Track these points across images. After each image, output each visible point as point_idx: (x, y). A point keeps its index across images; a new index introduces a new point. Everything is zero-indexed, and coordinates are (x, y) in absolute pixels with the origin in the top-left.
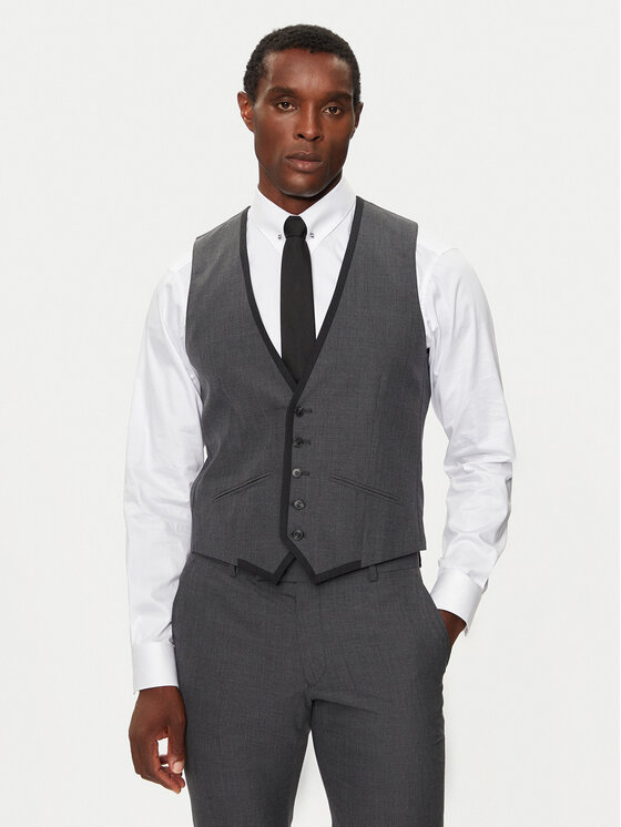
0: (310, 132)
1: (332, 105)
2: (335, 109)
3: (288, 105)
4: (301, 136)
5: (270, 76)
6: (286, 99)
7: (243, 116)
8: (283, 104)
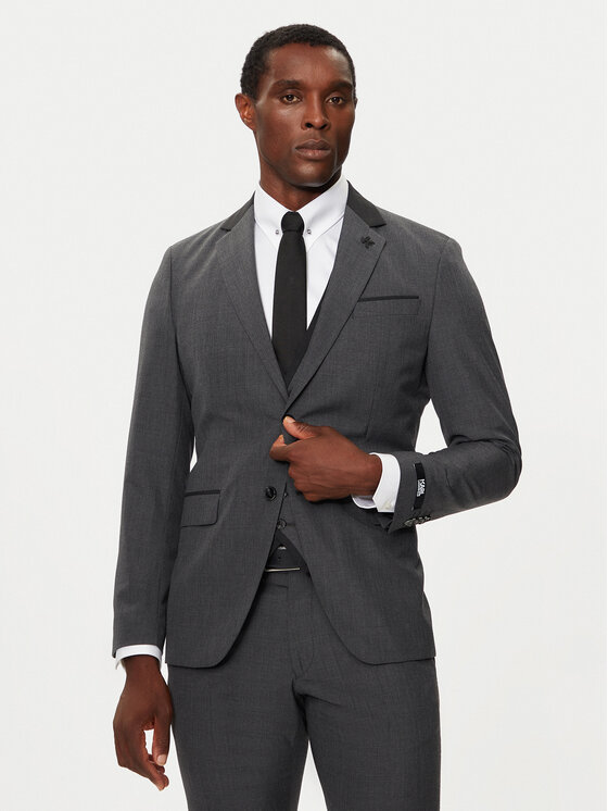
0: (317, 121)
1: (334, 95)
2: (338, 99)
3: (292, 97)
4: (309, 125)
5: (273, 71)
6: (289, 92)
7: (243, 117)
8: (287, 97)
